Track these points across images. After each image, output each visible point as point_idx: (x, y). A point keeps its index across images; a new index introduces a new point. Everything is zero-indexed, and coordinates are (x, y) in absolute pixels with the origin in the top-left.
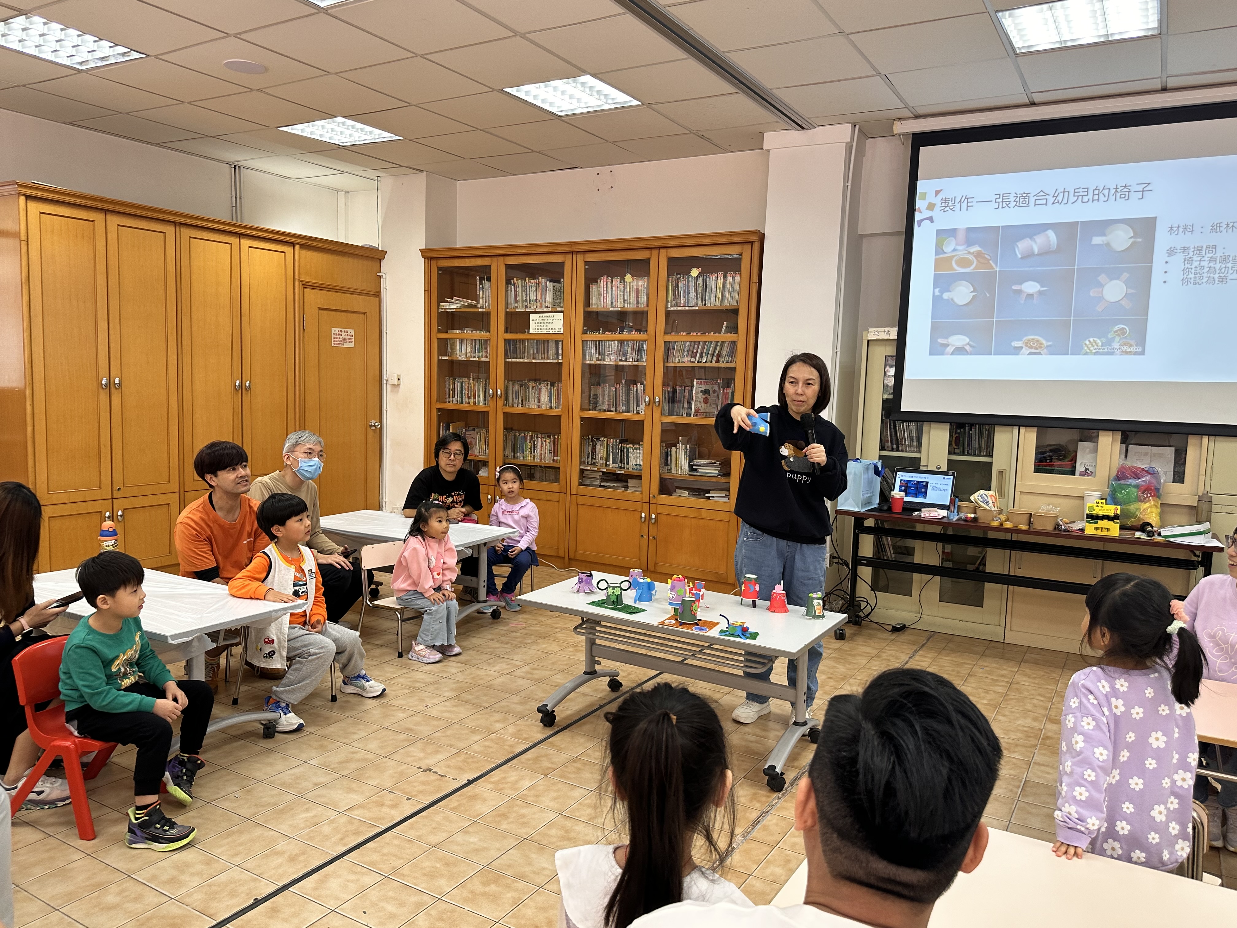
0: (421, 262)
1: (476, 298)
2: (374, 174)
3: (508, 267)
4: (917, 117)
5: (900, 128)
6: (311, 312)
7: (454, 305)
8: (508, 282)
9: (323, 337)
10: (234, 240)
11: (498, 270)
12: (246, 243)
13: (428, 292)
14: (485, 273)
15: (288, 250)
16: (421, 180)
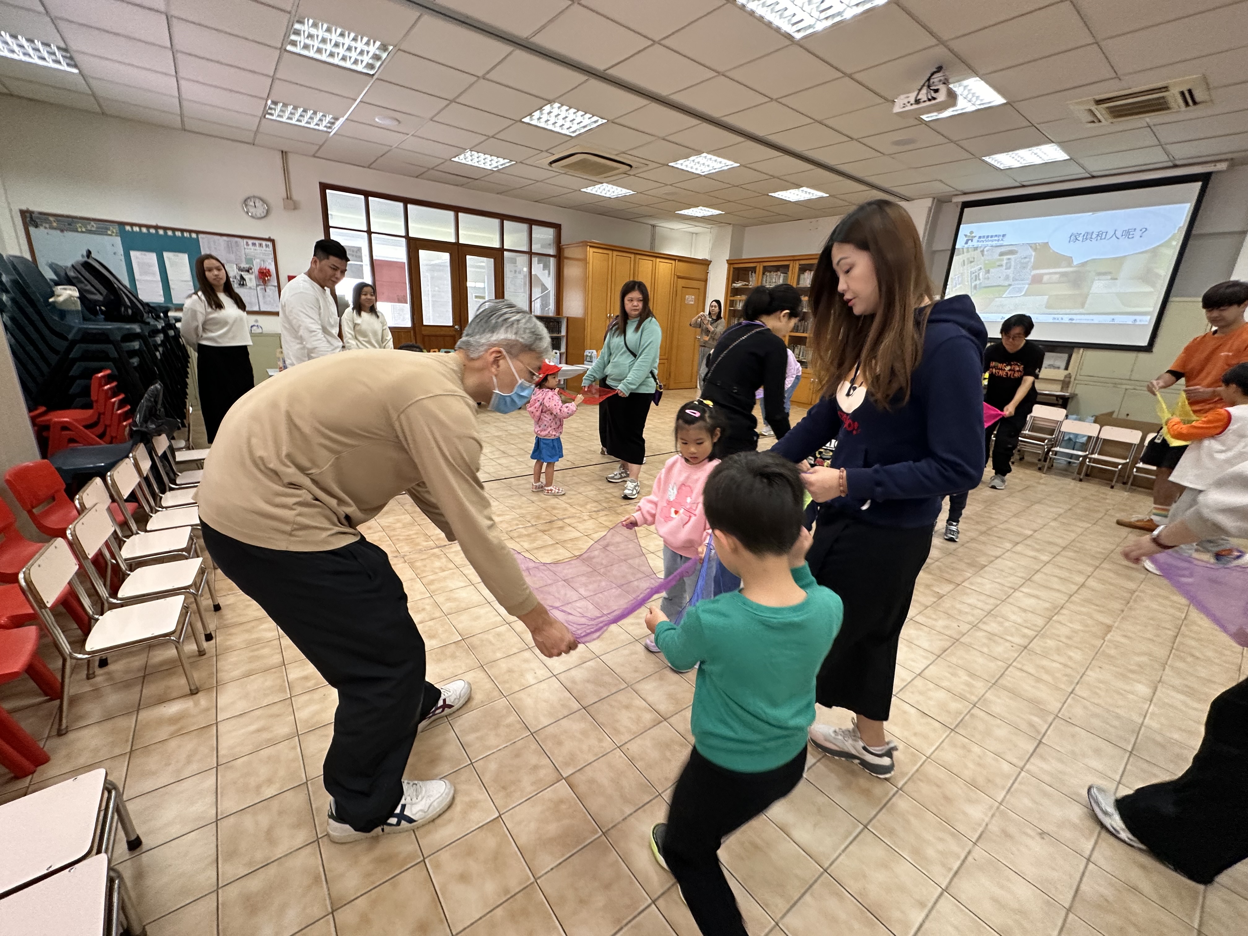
0: (726, 266)
1: (748, 281)
2: (709, 226)
3: (764, 267)
4: (965, 194)
5: (955, 200)
6: (679, 288)
7: (738, 285)
8: (764, 274)
9: (683, 299)
10: (654, 259)
11: (760, 269)
12: (658, 260)
13: (728, 279)
14: (754, 270)
15: (673, 262)
16: (730, 229)
